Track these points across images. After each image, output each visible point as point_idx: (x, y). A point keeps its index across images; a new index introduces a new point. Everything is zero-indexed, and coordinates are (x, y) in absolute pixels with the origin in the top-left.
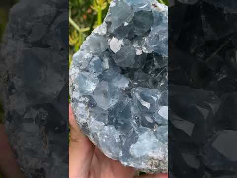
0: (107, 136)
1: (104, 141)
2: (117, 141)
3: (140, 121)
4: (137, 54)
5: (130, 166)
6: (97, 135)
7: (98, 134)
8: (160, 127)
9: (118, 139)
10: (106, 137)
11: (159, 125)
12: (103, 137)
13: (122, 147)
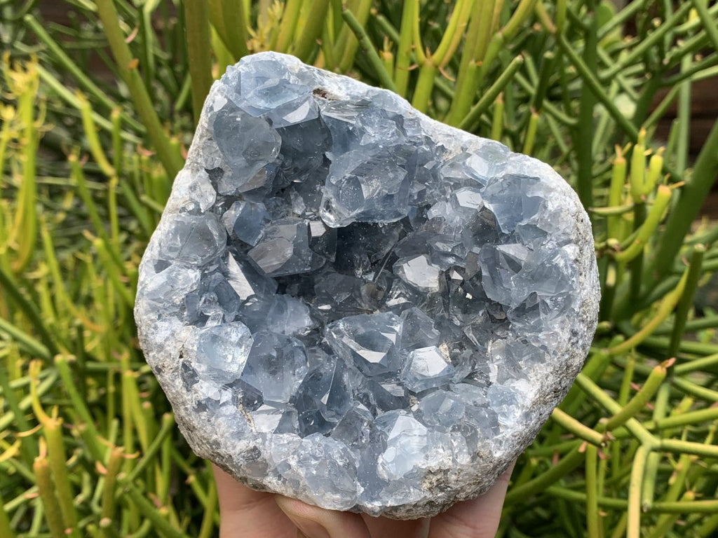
0: (316, 459)
1: (314, 472)
2: (341, 464)
3: (374, 402)
4: (314, 234)
5: (388, 505)
6: (289, 466)
7: (293, 463)
8: (424, 399)
9: (342, 457)
10: (314, 462)
11: (420, 395)
12: (308, 467)
13: (356, 474)
